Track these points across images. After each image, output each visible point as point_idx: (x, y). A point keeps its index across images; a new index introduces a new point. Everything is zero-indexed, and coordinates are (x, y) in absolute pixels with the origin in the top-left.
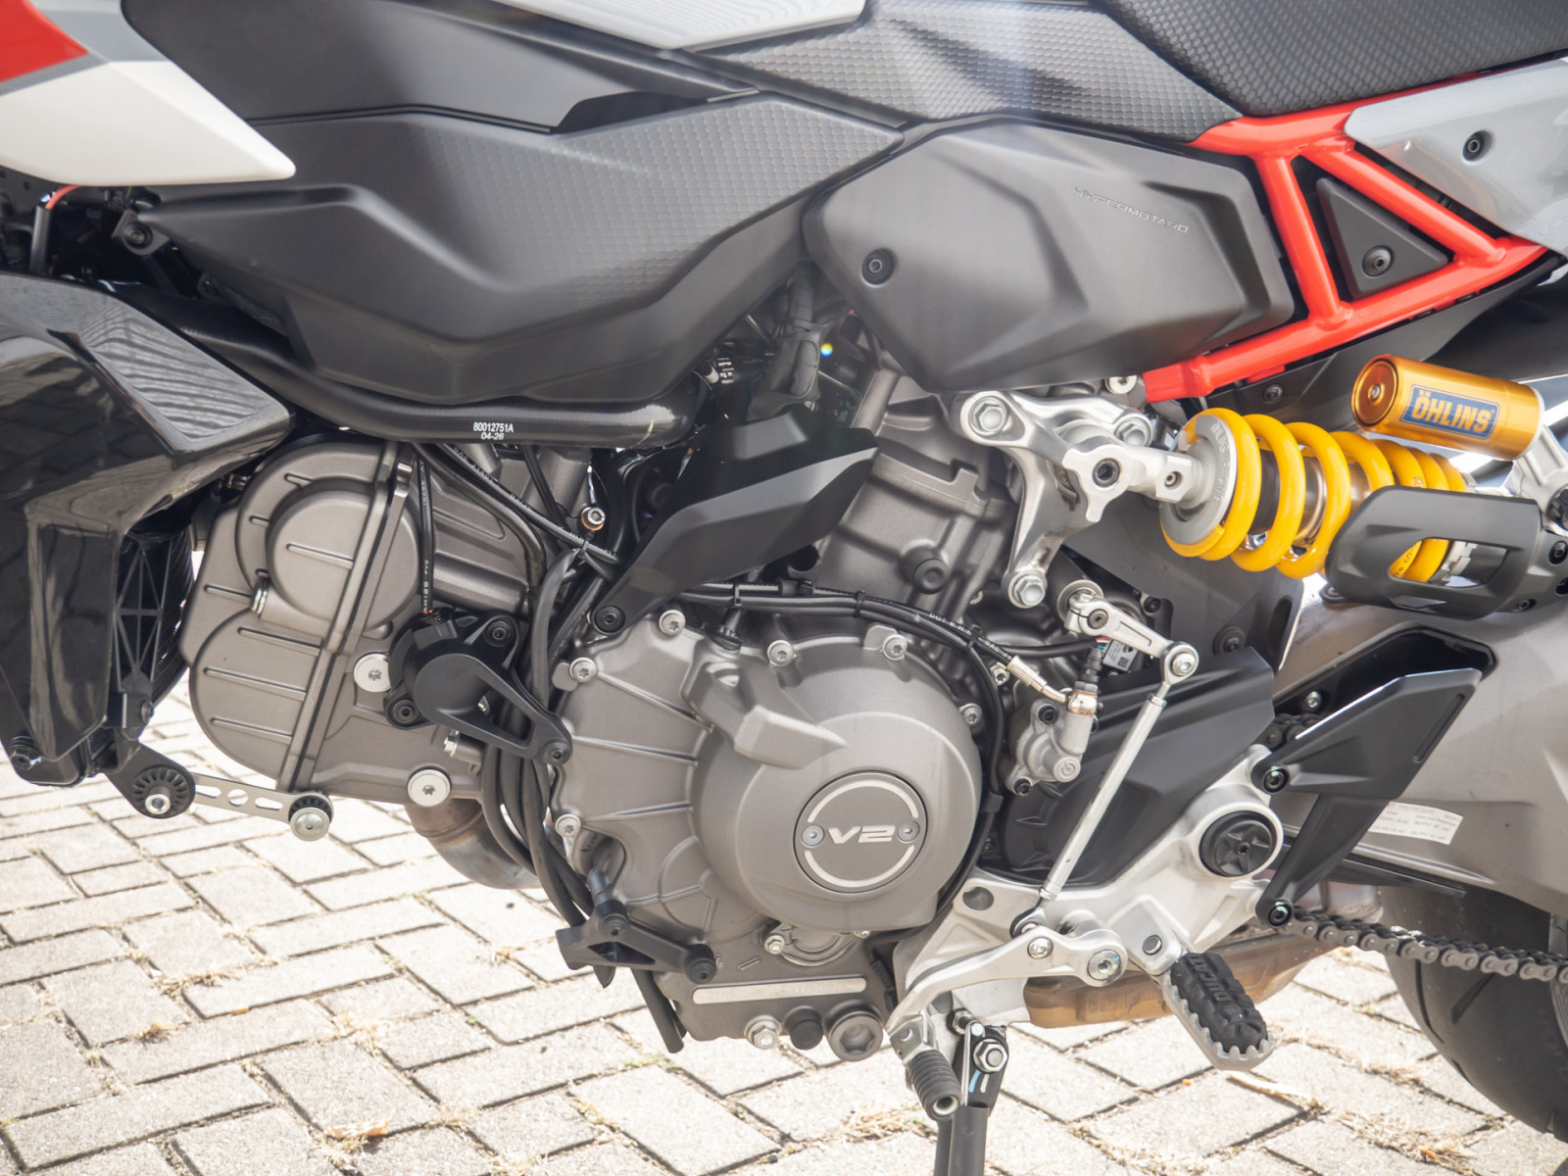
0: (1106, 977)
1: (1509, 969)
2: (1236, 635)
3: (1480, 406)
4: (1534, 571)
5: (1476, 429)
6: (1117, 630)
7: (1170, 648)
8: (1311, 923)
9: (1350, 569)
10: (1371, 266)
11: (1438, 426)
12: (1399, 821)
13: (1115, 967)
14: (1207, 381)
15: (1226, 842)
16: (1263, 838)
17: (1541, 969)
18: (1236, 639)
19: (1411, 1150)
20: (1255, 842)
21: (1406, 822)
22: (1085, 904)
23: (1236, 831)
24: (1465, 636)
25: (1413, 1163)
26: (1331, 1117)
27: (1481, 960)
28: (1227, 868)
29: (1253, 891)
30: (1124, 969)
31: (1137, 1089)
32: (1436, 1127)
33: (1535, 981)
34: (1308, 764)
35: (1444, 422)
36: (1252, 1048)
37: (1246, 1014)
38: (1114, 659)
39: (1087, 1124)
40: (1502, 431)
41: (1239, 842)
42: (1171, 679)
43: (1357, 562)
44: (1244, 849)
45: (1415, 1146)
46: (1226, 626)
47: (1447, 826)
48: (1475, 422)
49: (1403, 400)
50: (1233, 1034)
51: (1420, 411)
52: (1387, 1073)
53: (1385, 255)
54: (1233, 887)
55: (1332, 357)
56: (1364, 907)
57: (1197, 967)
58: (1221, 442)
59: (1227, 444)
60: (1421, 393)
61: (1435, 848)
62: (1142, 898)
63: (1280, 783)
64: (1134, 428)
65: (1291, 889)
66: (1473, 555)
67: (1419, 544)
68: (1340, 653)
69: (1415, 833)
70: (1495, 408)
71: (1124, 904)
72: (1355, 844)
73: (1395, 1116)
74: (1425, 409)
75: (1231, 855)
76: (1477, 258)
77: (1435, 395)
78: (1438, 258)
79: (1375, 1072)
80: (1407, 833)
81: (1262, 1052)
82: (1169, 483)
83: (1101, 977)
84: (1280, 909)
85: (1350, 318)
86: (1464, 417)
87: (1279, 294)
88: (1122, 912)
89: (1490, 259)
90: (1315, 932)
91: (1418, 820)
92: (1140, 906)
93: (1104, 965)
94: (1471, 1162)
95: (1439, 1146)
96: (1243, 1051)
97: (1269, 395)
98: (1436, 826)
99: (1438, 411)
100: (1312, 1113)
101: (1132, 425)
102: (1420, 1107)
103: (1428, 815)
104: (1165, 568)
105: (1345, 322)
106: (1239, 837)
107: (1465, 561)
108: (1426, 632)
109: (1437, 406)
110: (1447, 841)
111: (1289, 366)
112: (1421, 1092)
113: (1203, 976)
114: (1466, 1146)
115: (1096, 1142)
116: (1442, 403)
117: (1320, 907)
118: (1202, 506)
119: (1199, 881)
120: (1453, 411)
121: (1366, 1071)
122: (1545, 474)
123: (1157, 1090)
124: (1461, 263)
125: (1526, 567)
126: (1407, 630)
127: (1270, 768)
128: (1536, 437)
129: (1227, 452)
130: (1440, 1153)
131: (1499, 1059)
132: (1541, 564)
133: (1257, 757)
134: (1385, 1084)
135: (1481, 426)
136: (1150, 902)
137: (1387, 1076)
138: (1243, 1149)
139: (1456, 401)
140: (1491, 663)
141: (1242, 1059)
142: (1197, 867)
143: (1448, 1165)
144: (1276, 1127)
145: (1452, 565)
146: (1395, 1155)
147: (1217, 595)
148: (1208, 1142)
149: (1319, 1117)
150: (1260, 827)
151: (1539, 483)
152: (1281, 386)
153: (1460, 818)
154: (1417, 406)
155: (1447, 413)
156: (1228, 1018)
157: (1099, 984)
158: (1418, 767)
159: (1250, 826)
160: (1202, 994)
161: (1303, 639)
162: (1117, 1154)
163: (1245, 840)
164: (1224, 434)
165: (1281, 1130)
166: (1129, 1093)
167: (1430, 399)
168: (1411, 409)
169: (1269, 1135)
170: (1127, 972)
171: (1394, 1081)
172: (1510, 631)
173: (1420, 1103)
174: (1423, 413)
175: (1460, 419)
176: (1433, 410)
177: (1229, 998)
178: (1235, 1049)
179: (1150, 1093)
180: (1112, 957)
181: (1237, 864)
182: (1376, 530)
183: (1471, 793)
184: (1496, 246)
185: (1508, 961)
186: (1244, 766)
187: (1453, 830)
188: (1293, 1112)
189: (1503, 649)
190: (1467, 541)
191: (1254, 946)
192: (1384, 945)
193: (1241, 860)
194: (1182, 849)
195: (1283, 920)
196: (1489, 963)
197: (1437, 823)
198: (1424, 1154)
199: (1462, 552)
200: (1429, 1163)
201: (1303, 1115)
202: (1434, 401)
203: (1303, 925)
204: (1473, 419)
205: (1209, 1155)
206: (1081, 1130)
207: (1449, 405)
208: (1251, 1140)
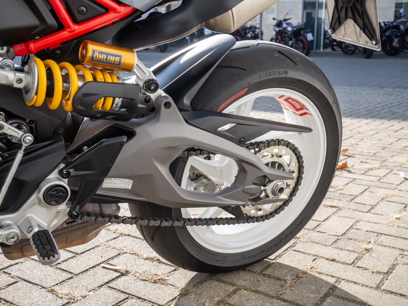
0: (14, 241)
1: (158, 224)
2: (62, 131)
3: (116, 56)
4: (140, 106)
5: (115, 63)
6: (8, 130)
7: (24, 134)
8: (93, 217)
9: (80, 107)
10: (81, 12)
11: (103, 62)
12: (114, 183)
13: (16, 238)
14: (33, 49)
15: (51, 195)
16: (63, 192)
17: (168, 223)
18: (61, 132)
19: (151, 280)
20: (61, 194)
21: (116, 184)
22: (8, 219)
23: (54, 191)
24: (127, 127)
25: (151, 284)
26: (131, 274)
27: (149, 223)
28: (52, 203)
29: (67, 209)
30: (20, 238)
31: (73, 274)
32: (160, 273)
33: (166, 226)
34: (76, 168)
35: (105, 61)
36: (51, 257)
37: (51, 247)
38: (16, 140)
39: (53, 288)
40: (124, 63)
41: (55, 194)
42: (24, 145)
43: (82, 105)
44: (57, 197)
45: (152, 278)
46: (56, 128)
47: (129, 184)
48: (115, 61)
49: (90, 54)
50: (45, 254)
51: (96, 57)
52: (150, 259)
53: (84, 9)
54: (59, 208)
55: (75, 41)
56: (113, 210)
57: (40, 235)
58: (33, 68)
59: (35, 69)
60: (96, 52)
61: (126, 190)
62: (28, 215)
63: (67, 175)
64: (7, 64)
65: (78, 207)
66: (122, 101)
67: (103, 98)
68: (92, 134)
69: (120, 187)
70: (121, 56)
71: (22, 218)
72: (96, 191)
73: (149, 271)
74: (98, 57)
75: (54, 199)
76: (115, 10)
77: (100, 53)
78: (102, 10)
79: (147, 259)
80: (117, 187)
81: (55, 258)
82: (19, 82)
83: (12, 242)
84: (74, 214)
85: (77, 28)
86: (111, 59)
87: (50, 20)
88: (22, 220)
89: (119, 11)
90: (94, 219)
91: (120, 183)
92: (27, 218)
93: (13, 237)
94: (168, 281)
95: (159, 278)
96: (49, 259)
97: (56, 53)
98: (126, 184)
99: (102, 57)
100: (125, 273)
101: (6, 63)
102: (157, 267)
103: (123, 181)
104: (32, 110)
105: (75, 30)
106: (55, 193)
107: (120, 104)
108: (117, 126)
109: (101, 56)
110: (130, 188)
111: (62, 44)
112: (159, 263)
113: (41, 237)
114: (168, 276)
115: (55, 293)
116: (103, 55)
117: (99, 212)
118: (30, 89)
119: (47, 208)
120: (107, 57)
121: (145, 259)
122: (142, 76)
123: (79, 274)
124: (110, 12)
125: (137, 105)
126: (111, 126)
127: (63, 170)
128: (135, 65)
129: (35, 71)
130: (159, 279)
131: (166, 250)
132: (142, 103)
133: (60, 168)
134: (150, 262)
135: (117, 62)
136: (31, 216)
137: (150, 260)
138: (102, 288)
139: (108, 54)
140: (135, 134)
141: (48, 261)
142: (44, 204)
143: (160, 283)
144: (114, 279)
145: (116, 105)
146: (146, 282)
147: (52, 118)
148: (90, 287)
149: (127, 275)
150: (61, 189)
151: (141, 79)
152: (61, 51)
153: (132, 181)
154: (95, 56)
155: (105, 58)
156: (45, 249)
157: (12, 244)
158: (111, 167)
159: (58, 189)
160: (39, 243)
161: (82, 130)
162: (60, 296)
163: (57, 194)
164: (34, 66)
165: (115, 280)
166: (69, 276)
167: (99, 54)
168: (93, 57)
169: (111, 282)
170: (21, 239)
171: (152, 261)
172: (139, 124)
173: (158, 266)
174: (97, 58)
175: (110, 60)
176: (100, 57)
177: (47, 243)
178: (46, 258)
179: (77, 275)
180: (15, 234)
181: (56, 201)
182: (86, 95)
183: (132, 173)
184: (120, 6)
185: (157, 222)
186: (56, 170)
187: (131, 185)
188: (120, 274)
189: (138, 130)
190: (119, 98)
191: (79, 226)
192: (118, 221)
193: (57, 200)
194: (38, 198)
195: (77, 217)
196: (151, 223)
197: (126, 183)
198: (154, 280)
199: (118, 101)
200: (155, 283)
201: (123, 275)
202: (100, 55)
203: (90, 218)
204: (114, 60)
205: (90, 291)
206: (51, 290)
207: (105, 56)
208: (105, 284)
